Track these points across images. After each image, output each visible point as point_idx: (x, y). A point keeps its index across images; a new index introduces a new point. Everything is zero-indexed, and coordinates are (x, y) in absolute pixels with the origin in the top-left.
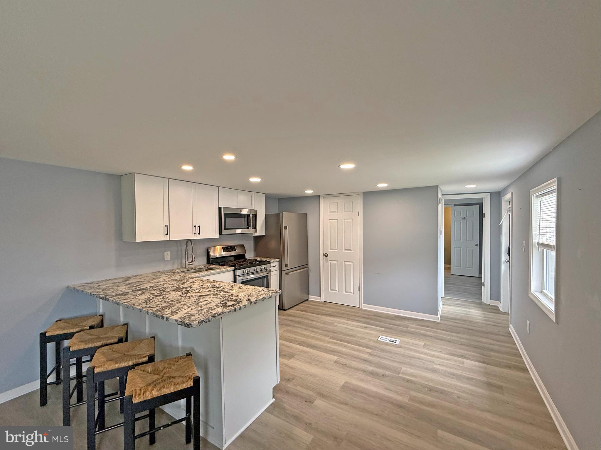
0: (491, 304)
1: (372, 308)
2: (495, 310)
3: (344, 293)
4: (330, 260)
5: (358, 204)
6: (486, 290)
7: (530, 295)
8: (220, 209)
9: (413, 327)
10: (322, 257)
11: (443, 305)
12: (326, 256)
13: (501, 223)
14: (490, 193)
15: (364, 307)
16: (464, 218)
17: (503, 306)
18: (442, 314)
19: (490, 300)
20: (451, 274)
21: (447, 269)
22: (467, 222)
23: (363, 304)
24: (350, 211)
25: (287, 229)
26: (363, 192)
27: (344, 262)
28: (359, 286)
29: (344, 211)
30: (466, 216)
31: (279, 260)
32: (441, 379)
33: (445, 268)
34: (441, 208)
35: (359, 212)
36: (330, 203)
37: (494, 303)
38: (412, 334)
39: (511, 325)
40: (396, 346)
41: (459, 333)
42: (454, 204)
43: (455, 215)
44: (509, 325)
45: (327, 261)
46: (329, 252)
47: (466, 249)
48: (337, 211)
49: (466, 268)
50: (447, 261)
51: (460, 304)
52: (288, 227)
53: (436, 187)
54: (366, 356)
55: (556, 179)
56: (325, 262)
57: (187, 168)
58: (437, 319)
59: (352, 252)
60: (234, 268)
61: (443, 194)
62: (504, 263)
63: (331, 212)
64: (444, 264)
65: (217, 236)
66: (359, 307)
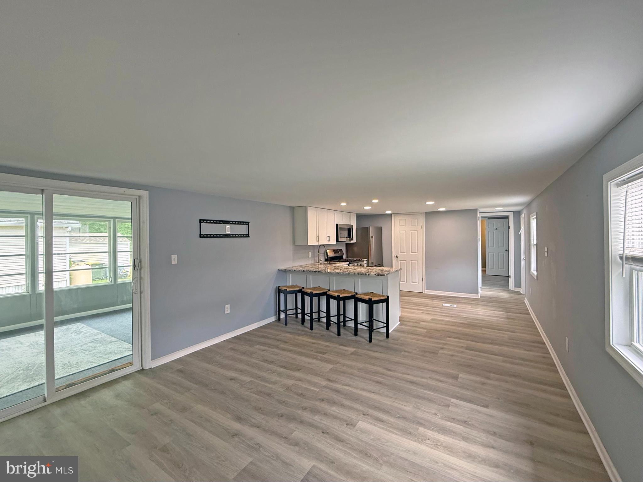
0: (515, 290)
1: (433, 292)
2: (519, 293)
3: (411, 283)
4: (400, 260)
5: (422, 221)
6: (512, 281)
7: (531, 273)
8: (337, 225)
9: (463, 301)
10: (393, 258)
11: (481, 291)
12: (397, 257)
13: (520, 233)
14: (513, 212)
15: (426, 292)
16: (496, 229)
17: (522, 290)
18: (481, 295)
19: (515, 287)
20: (486, 274)
21: (484, 271)
22: (499, 232)
23: (426, 290)
24: (415, 225)
25: (372, 238)
26: (425, 212)
27: (411, 261)
28: (422, 278)
29: (410, 225)
30: (498, 227)
31: (367, 259)
32: (482, 317)
33: (482, 271)
34: (479, 223)
35: (422, 226)
36: (399, 219)
37: (517, 289)
38: (463, 303)
39: (526, 298)
40: (455, 307)
41: (492, 302)
42: (488, 218)
43: (489, 226)
44: (524, 298)
45: (397, 261)
46: (399, 254)
47: (498, 254)
48: (405, 225)
49: (498, 269)
50: (484, 266)
51: (493, 291)
52: (373, 237)
53: (477, 209)
54: (439, 311)
55: (535, 213)
56: (396, 261)
57: (343, 204)
58: (478, 296)
59: (417, 253)
60: (348, 263)
61: (480, 212)
62: (523, 260)
63: (400, 226)
64: (482, 267)
65: (335, 243)
66: (422, 293)
